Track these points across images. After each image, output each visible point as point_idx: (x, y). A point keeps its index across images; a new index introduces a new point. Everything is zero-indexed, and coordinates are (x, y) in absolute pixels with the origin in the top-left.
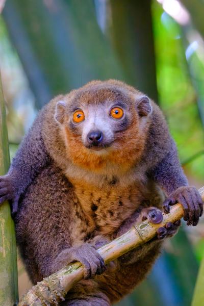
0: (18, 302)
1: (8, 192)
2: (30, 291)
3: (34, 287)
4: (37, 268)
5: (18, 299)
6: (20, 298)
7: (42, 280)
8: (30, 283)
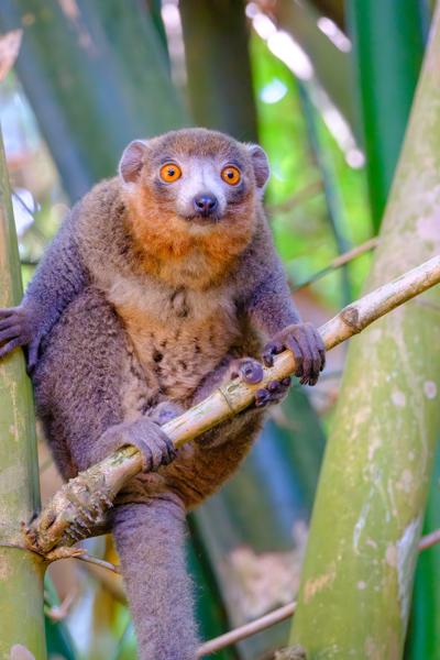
0: (40, 510)
1: (23, 332)
2: (59, 493)
3: (64, 487)
4: (69, 455)
5: (40, 507)
6: (43, 504)
7: (77, 475)
8: (59, 479)
